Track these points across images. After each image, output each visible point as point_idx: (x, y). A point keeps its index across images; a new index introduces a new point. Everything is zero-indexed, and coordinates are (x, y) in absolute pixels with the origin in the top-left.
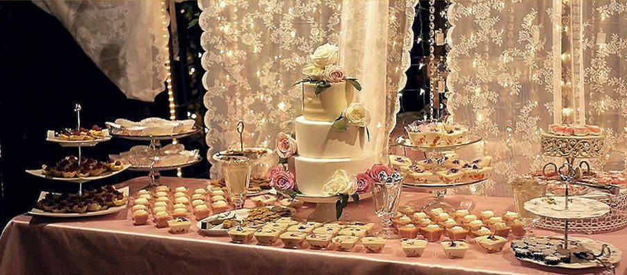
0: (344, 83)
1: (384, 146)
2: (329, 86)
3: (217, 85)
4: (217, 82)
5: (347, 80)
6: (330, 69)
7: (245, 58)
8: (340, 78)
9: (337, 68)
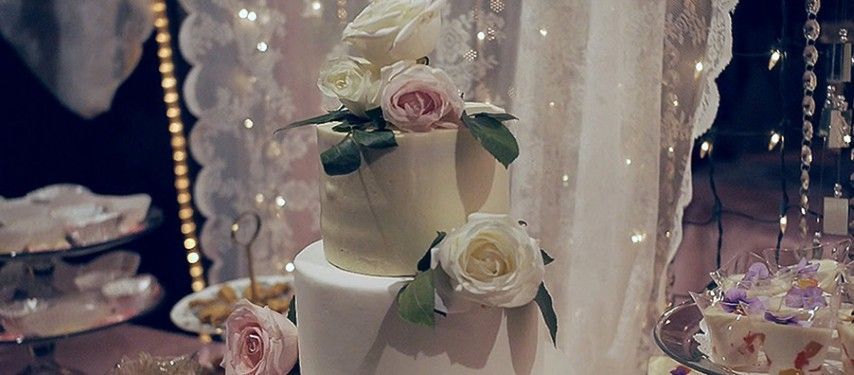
0: (450, 133)
1: (653, 298)
2: (391, 144)
3: (222, 105)
4: (223, 94)
5: (464, 119)
6: (402, 76)
7: (282, 32)
8: (433, 117)
9: (427, 76)
